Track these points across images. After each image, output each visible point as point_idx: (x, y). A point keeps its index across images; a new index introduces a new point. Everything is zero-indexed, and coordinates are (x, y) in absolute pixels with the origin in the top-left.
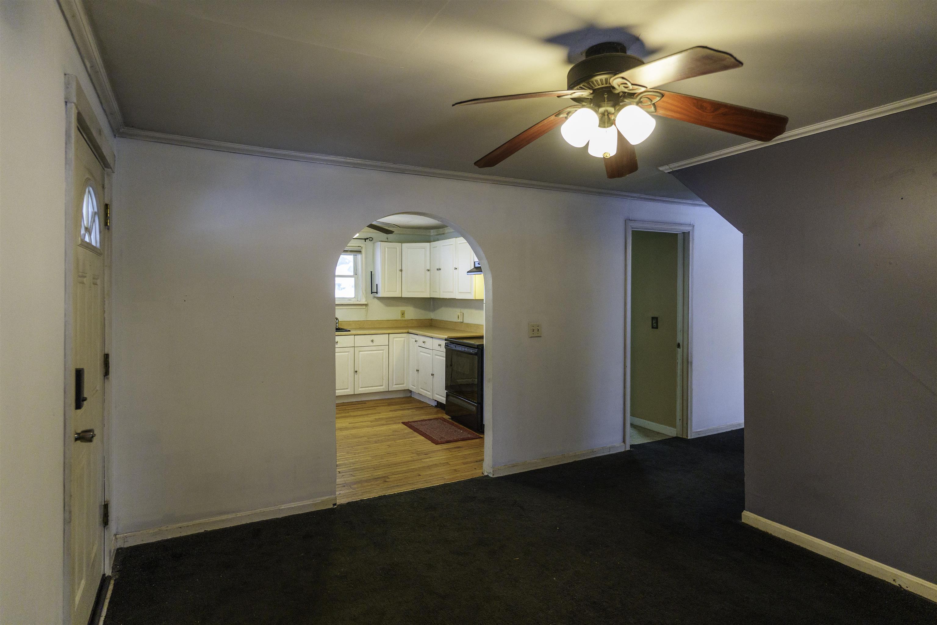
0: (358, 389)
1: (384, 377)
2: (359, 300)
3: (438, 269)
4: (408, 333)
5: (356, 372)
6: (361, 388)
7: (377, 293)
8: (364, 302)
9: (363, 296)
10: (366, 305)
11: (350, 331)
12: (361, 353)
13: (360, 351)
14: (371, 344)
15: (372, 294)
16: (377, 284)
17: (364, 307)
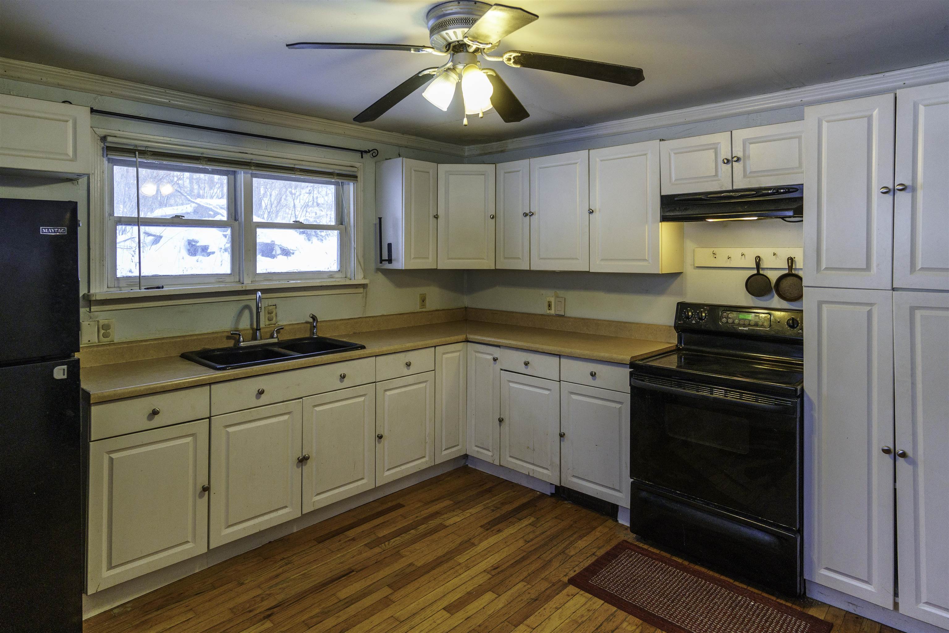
0: (384, 474)
1: (427, 438)
2: (349, 276)
3: (526, 215)
4: (467, 341)
5: (380, 437)
6: (388, 470)
7: (390, 261)
8: (359, 279)
9: (360, 267)
10: (364, 286)
11: (363, 347)
12: (388, 393)
13: (386, 390)
14: (406, 372)
15: (381, 263)
16: (390, 245)
17: (361, 290)
